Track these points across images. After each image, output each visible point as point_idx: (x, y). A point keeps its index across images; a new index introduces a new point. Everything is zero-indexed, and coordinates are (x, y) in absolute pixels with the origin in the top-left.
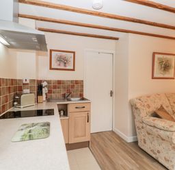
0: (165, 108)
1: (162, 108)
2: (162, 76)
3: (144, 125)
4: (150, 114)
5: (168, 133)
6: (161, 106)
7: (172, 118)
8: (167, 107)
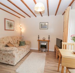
0: (11, 42)
1: (9, 43)
2: (9, 29)
3: (2, 52)
4: (4, 46)
5: (11, 52)
6: (9, 42)
7: (13, 46)
8: (12, 42)
